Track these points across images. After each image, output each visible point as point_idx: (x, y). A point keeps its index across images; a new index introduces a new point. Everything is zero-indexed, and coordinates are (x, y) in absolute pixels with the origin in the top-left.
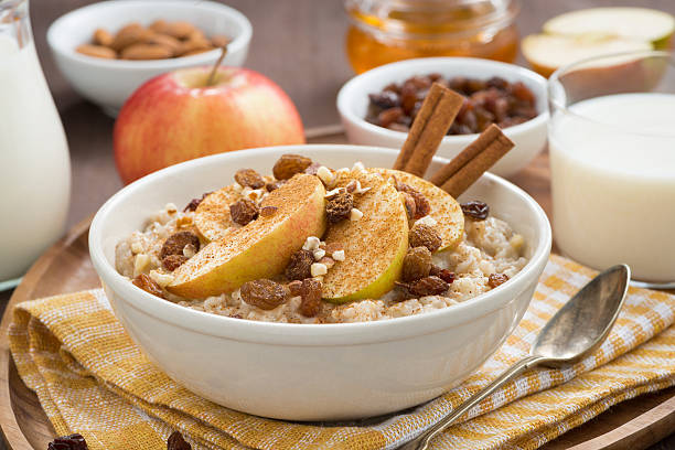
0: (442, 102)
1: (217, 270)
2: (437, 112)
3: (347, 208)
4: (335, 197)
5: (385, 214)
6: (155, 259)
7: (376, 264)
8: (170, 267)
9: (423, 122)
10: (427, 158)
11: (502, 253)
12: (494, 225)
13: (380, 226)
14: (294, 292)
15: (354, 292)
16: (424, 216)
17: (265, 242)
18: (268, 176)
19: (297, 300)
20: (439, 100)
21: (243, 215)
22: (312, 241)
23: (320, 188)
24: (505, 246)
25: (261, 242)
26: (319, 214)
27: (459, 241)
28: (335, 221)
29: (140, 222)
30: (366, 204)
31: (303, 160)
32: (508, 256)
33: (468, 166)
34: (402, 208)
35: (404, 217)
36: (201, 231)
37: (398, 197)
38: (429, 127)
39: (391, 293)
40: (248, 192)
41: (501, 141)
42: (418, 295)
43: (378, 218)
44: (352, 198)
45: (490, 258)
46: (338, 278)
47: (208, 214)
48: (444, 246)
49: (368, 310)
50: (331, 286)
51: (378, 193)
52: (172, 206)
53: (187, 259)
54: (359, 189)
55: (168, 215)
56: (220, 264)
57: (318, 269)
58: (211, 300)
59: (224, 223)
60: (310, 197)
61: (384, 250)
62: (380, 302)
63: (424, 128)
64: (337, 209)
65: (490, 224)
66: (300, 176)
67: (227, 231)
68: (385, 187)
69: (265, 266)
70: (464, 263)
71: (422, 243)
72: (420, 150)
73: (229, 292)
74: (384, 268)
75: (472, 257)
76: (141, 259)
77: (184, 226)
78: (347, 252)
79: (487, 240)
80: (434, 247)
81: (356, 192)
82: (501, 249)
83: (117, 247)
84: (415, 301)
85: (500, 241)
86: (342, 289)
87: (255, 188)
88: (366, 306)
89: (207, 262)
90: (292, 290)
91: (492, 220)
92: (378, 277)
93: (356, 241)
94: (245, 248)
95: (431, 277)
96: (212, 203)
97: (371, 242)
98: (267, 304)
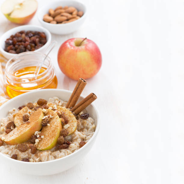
1: (13, 140)
2: (80, 86)
3: (46, 123)
4: (44, 119)
5: (55, 126)
7: (50, 141)
8: (7, 133)
9: (76, 89)
13: (53, 129)
15: (44, 149)
16: (67, 124)
17: (25, 133)
18: (35, 104)
19: (30, 150)
20: (80, 83)
21: (26, 119)
22: (37, 132)
23: (42, 114)
25: (23, 134)
26: (39, 124)
28: (43, 126)
30: (51, 122)
32: (91, 130)
33: (85, 103)
37: (59, 120)
38: (78, 90)
40: (29, 110)
46: (41, 143)
47: (18, 117)
49: (46, 155)
50: (39, 146)
51: (55, 119)
52: (14, 109)
53: (12, 130)
54: (51, 117)
55: (13, 112)
56: (14, 138)
57: (37, 141)
58: (12, 147)
60: (37, 121)
61: (53, 137)
62: (50, 152)
64: (44, 123)
65: (88, 120)
69: (25, 139)
70: (75, 138)
78: (45, 136)
79: (87, 125)
82: (90, 128)
84: (59, 151)
85: (90, 126)
86: (42, 147)
87: (31, 109)
88: (45, 153)
89: (13, 135)
90: (30, 147)
91: (89, 118)
92: (50, 145)
93: (47, 132)
94: (20, 135)
95: (63, 145)
96: (20, 113)
97: (50, 134)
98: (23, 151)
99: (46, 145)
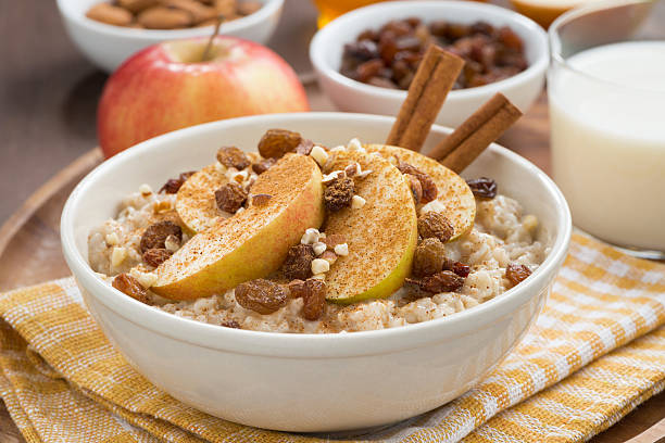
0: (441, 66)
1: (208, 270)
2: (436, 76)
3: (347, 195)
4: (333, 182)
5: (392, 200)
6: (133, 253)
7: (384, 259)
8: (153, 263)
9: (420, 89)
10: (425, 129)
11: (515, 236)
12: (504, 204)
13: (386, 214)
14: (295, 294)
15: (361, 292)
16: (432, 200)
17: (261, 236)
18: (252, 154)
19: (298, 303)
20: (437, 64)
21: (230, 202)
22: (311, 232)
23: (316, 172)
24: (517, 228)
25: (255, 239)
26: (317, 202)
27: (471, 228)
28: (334, 209)
29: (111, 208)
30: (368, 190)
31: (291, 136)
32: (521, 240)
33: (472, 138)
34: (409, 194)
35: (411, 205)
36: (185, 221)
37: (403, 180)
38: (425, 94)
39: (401, 291)
40: (233, 174)
41: (508, 110)
42: (431, 293)
43: (384, 205)
44: (352, 183)
45: (502, 242)
46: (341, 275)
47: (190, 200)
48: (456, 235)
49: (378, 313)
50: (334, 285)
51: (381, 177)
52: (146, 188)
53: (172, 254)
54: (360, 173)
55: (142, 199)
56: (210, 263)
57: (320, 266)
58: (202, 303)
59: (208, 210)
60: (307, 184)
61: (392, 243)
62: (391, 303)
63: (421, 96)
64: (337, 196)
65: (499, 203)
66: (291, 157)
67: (214, 220)
68: (387, 169)
69: (260, 264)
70: (478, 253)
71: (433, 234)
72: (417, 119)
73: (221, 293)
74: (393, 264)
75: (486, 247)
76: (118, 253)
77: (162, 212)
78: (350, 244)
79: (497, 222)
80: (445, 237)
81: (355, 175)
82: (513, 232)
83: (89, 238)
84: (428, 300)
85: (512, 223)
86: (347, 289)
87: (240, 169)
88: (375, 308)
89: (195, 259)
90: (293, 291)
91: (500, 198)
92: (387, 274)
93: (359, 232)
94: (238, 244)
95: (445, 273)
96: (194, 186)
97: (377, 234)
98: (266, 309)
99: (367, 277)
